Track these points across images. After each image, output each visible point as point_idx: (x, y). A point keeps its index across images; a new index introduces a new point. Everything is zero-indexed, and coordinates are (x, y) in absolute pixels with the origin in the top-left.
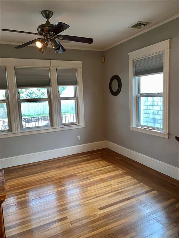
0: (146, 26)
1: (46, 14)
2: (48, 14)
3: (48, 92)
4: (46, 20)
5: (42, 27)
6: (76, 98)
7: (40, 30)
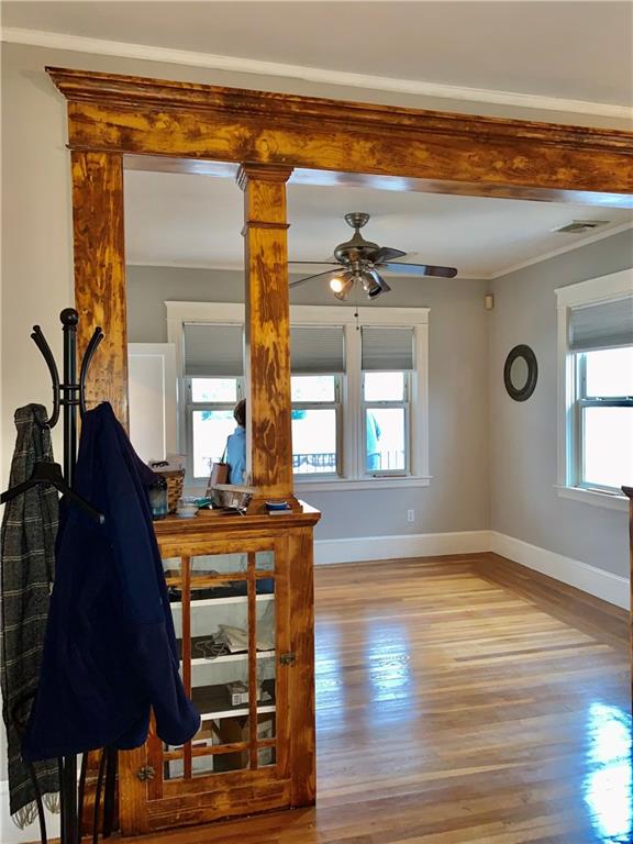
0: (595, 229)
1: (354, 220)
2: (358, 220)
3: (337, 387)
4: (353, 231)
5: (345, 249)
6: (407, 404)
7: (339, 253)
